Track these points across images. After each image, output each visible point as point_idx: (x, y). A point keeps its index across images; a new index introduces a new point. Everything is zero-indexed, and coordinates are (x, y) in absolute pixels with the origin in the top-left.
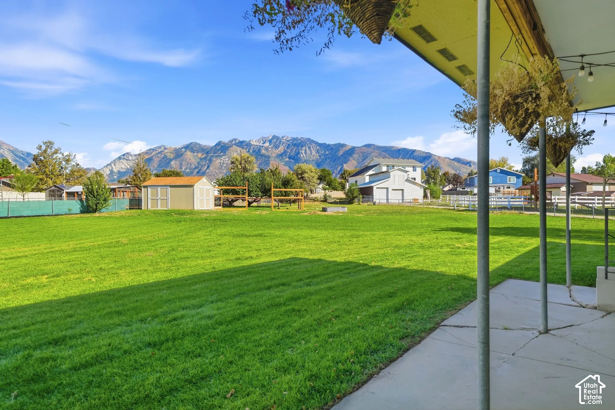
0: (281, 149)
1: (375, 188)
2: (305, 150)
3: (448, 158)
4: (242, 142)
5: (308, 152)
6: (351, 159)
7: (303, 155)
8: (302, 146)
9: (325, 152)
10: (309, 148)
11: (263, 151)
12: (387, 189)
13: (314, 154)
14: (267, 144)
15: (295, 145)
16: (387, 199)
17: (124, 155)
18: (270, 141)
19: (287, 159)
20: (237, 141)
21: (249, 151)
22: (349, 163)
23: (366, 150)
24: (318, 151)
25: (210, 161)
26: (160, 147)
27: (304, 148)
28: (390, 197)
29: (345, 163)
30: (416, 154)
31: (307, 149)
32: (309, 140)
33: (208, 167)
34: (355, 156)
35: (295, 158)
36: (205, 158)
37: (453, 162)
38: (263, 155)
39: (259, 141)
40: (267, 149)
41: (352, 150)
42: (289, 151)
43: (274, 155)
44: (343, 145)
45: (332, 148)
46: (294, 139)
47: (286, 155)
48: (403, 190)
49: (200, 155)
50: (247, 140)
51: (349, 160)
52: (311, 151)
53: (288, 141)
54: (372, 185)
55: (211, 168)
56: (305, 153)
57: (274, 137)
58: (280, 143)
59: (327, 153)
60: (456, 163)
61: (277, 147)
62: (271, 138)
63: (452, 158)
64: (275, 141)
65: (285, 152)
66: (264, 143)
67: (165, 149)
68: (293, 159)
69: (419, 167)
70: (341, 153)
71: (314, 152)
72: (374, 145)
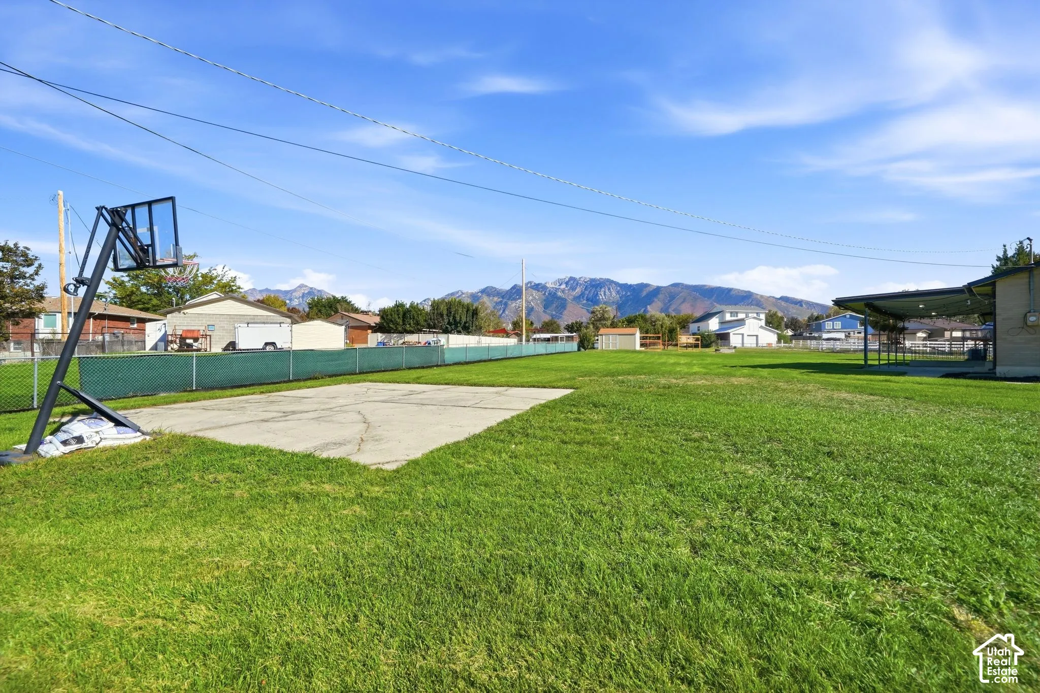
0: (578, 290)
1: (731, 334)
2: (605, 292)
3: (773, 297)
4: (539, 284)
5: (607, 293)
6: (656, 300)
7: (601, 297)
8: (601, 288)
9: (626, 293)
10: (609, 289)
11: (559, 294)
12: (743, 335)
13: (614, 295)
14: (563, 286)
15: (593, 286)
16: (743, 343)
17: (425, 301)
18: (567, 283)
19: (585, 302)
20: (533, 284)
21: (545, 294)
22: (653, 304)
23: (673, 290)
24: (618, 292)
25: (506, 304)
26: (458, 292)
27: (603, 289)
28: (745, 342)
29: (649, 304)
30: (732, 293)
31: (607, 291)
32: (608, 280)
33: (504, 311)
34: (661, 296)
35: (594, 301)
36: (501, 302)
37: (780, 301)
38: (560, 298)
39: (555, 283)
40: (563, 291)
41: (658, 290)
42: (587, 292)
43: (571, 297)
44: (647, 285)
45: (634, 289)
46: (592, 280)
47: (583, 297)
48: (757, 336)
49: (496, 299)
50: (543, 283)
51: (653, 301)
52: (611, 292)
53: (586, 282)
54: (729, 331)
55: (507, 312)
56: (605, 294)
57: (571, 278)
58: (577, 285)
59: (629, 294)
60: (783, 303)
61: (573, 289)
62: (567, 279)
63: (778, 296)
64: (572, 282)
65: (582, 294)
66: (560, 285)
67: (463, 293)
68: (592, 301)
69: (762, 313)
70: (644, 293)
71: (614, 294)
72: (682, 284)
